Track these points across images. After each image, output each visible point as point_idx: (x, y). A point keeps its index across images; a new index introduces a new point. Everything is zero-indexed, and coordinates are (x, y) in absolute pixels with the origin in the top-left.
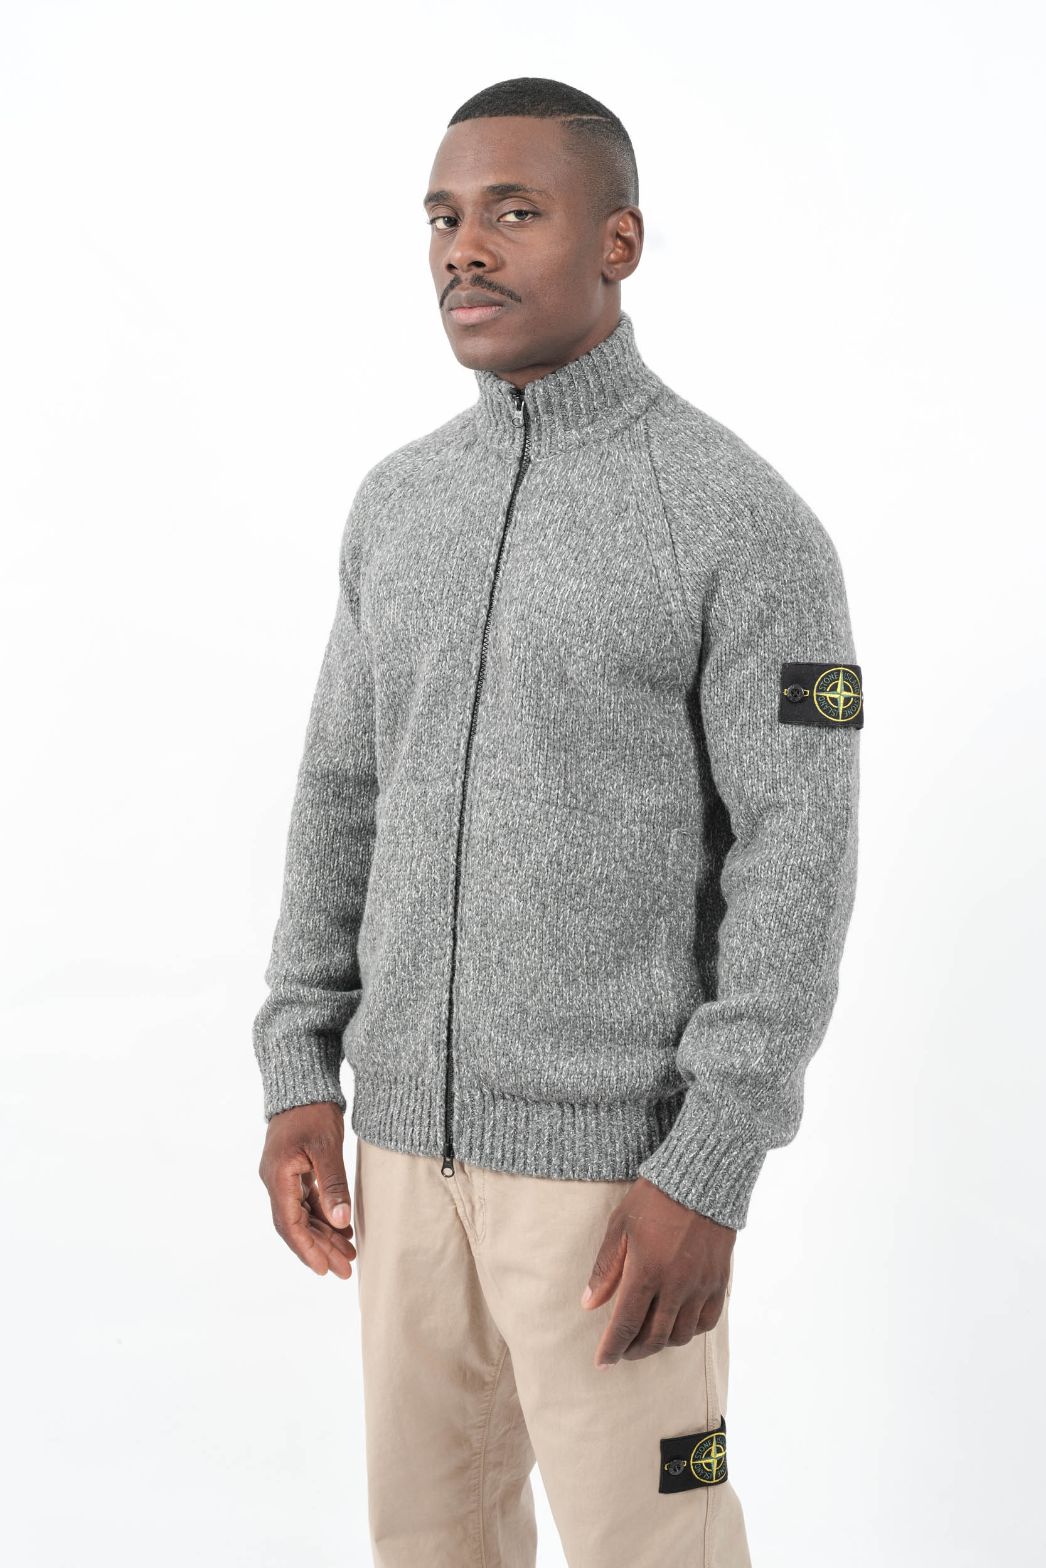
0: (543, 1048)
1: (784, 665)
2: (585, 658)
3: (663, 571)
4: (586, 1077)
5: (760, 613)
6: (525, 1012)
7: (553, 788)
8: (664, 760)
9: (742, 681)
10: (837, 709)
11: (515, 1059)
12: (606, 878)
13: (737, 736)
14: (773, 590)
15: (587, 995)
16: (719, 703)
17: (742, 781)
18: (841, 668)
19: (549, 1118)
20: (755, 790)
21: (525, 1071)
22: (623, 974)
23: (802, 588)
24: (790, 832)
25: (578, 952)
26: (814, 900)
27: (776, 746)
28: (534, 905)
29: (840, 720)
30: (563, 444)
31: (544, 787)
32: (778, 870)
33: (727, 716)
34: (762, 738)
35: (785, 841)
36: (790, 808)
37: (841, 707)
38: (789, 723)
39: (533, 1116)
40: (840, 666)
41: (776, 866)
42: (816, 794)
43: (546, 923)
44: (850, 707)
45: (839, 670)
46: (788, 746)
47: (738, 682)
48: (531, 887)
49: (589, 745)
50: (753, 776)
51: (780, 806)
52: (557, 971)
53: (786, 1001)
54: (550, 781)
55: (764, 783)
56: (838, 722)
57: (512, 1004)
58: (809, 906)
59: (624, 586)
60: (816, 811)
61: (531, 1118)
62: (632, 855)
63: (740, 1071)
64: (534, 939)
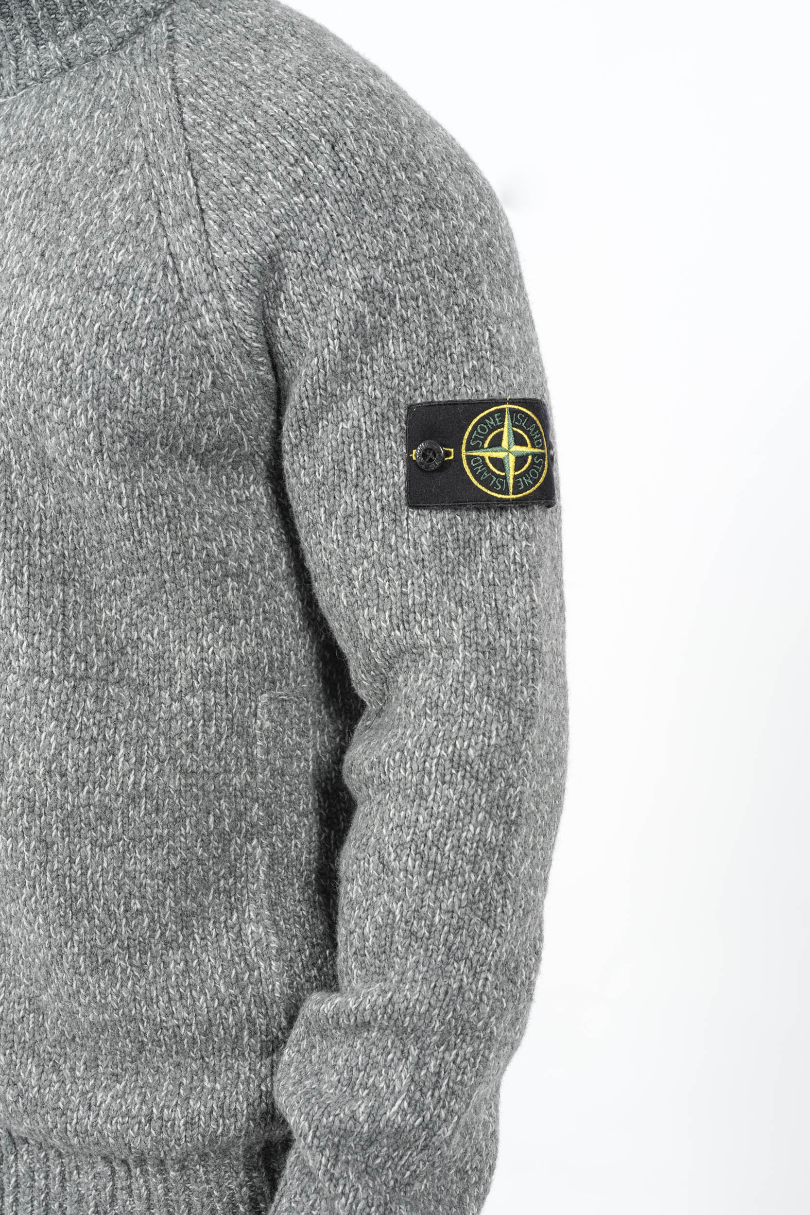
0: (73, 1069)
1: (410, 408)
2: (66, 424)
3: (186, 262)
4: (134, 1122)
5: (359, 320)
6: (39, 1011)
7: (42, 648)
8: (231, 583)
9: (340, 440)
10: (505, 478)
11: (26, 1090)
12: (146, 789)
13: (339, 537)
14: (379, 279)
15: (130, 983)
16: (307, 480)
17: (353, 612)
18: (506, 406)
19: (95, 1177)
20: (374, 627)
21: (43, 1111)
22: (194, 939)
23: (432, 272)
24: (434, 698)
25: (111, 915)
26: (481, 816)
27: (405, 550)
28: (28, 845)
29: (511, 496)
30: (35, 68)
31: (28, 646)
32: (415, 767)
33: (321, 503)
34: (380, 537)
35: (426, 713)
36: (434, 654)
37: (511, 473)
38: (424, 508)
39: (71, 1173)
40: (504, 402)
41: (411, 759)
42: (476, 629)
43: (52, 872)
44: (527, 471)
45: (504, 410)
46: (425, 548)
47: (334, 443)
48: (22, 815)
49: (105, 569)
50: (370, 603)
51: (417, 652)
52: (76, 950)
53: (441, 997)
54: (36, 637)
55: (387, 613)
56: (508, 500)
57: (20, 998)
58: (471, 828)
59: (117, 294)
60: (478, 658)
61: (67, 1176)
62: (190, 746)
63: (366, 1127)
64: (33, 899)
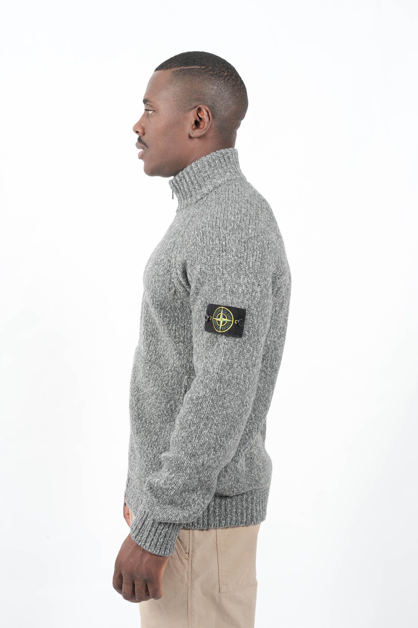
1: (208, 305)
5: (199, 279)
8: (181, 344)
9: (197, 310)
10: (219, 326)
12: (155, 392)
13: (194, 336)
14: (204, 269)
18: (222, 307)
23: (218, 269)
25: (146, 422)
26: (193, 414)
27: (202, 342)
28: (135, 399)
29: (220, 332)
34: (199, 337)
37: (221, 326)
40: (222, 306)
42: (206, 366)
43: (137, 407)
44: (225, 326)
45: (222, 308)
46: (205, 341)
48: (136, 391)
53: (176, 458)
56: (219, 332)
58: (190, 417)
60: (204, 373)
